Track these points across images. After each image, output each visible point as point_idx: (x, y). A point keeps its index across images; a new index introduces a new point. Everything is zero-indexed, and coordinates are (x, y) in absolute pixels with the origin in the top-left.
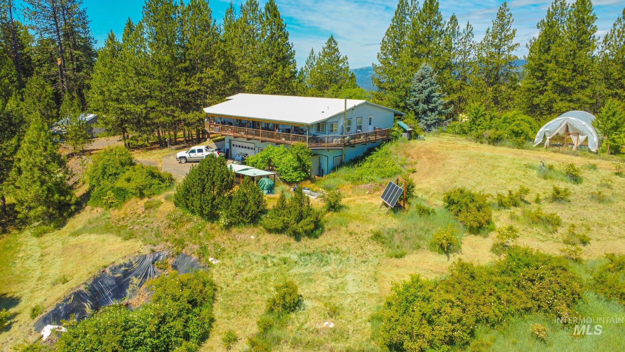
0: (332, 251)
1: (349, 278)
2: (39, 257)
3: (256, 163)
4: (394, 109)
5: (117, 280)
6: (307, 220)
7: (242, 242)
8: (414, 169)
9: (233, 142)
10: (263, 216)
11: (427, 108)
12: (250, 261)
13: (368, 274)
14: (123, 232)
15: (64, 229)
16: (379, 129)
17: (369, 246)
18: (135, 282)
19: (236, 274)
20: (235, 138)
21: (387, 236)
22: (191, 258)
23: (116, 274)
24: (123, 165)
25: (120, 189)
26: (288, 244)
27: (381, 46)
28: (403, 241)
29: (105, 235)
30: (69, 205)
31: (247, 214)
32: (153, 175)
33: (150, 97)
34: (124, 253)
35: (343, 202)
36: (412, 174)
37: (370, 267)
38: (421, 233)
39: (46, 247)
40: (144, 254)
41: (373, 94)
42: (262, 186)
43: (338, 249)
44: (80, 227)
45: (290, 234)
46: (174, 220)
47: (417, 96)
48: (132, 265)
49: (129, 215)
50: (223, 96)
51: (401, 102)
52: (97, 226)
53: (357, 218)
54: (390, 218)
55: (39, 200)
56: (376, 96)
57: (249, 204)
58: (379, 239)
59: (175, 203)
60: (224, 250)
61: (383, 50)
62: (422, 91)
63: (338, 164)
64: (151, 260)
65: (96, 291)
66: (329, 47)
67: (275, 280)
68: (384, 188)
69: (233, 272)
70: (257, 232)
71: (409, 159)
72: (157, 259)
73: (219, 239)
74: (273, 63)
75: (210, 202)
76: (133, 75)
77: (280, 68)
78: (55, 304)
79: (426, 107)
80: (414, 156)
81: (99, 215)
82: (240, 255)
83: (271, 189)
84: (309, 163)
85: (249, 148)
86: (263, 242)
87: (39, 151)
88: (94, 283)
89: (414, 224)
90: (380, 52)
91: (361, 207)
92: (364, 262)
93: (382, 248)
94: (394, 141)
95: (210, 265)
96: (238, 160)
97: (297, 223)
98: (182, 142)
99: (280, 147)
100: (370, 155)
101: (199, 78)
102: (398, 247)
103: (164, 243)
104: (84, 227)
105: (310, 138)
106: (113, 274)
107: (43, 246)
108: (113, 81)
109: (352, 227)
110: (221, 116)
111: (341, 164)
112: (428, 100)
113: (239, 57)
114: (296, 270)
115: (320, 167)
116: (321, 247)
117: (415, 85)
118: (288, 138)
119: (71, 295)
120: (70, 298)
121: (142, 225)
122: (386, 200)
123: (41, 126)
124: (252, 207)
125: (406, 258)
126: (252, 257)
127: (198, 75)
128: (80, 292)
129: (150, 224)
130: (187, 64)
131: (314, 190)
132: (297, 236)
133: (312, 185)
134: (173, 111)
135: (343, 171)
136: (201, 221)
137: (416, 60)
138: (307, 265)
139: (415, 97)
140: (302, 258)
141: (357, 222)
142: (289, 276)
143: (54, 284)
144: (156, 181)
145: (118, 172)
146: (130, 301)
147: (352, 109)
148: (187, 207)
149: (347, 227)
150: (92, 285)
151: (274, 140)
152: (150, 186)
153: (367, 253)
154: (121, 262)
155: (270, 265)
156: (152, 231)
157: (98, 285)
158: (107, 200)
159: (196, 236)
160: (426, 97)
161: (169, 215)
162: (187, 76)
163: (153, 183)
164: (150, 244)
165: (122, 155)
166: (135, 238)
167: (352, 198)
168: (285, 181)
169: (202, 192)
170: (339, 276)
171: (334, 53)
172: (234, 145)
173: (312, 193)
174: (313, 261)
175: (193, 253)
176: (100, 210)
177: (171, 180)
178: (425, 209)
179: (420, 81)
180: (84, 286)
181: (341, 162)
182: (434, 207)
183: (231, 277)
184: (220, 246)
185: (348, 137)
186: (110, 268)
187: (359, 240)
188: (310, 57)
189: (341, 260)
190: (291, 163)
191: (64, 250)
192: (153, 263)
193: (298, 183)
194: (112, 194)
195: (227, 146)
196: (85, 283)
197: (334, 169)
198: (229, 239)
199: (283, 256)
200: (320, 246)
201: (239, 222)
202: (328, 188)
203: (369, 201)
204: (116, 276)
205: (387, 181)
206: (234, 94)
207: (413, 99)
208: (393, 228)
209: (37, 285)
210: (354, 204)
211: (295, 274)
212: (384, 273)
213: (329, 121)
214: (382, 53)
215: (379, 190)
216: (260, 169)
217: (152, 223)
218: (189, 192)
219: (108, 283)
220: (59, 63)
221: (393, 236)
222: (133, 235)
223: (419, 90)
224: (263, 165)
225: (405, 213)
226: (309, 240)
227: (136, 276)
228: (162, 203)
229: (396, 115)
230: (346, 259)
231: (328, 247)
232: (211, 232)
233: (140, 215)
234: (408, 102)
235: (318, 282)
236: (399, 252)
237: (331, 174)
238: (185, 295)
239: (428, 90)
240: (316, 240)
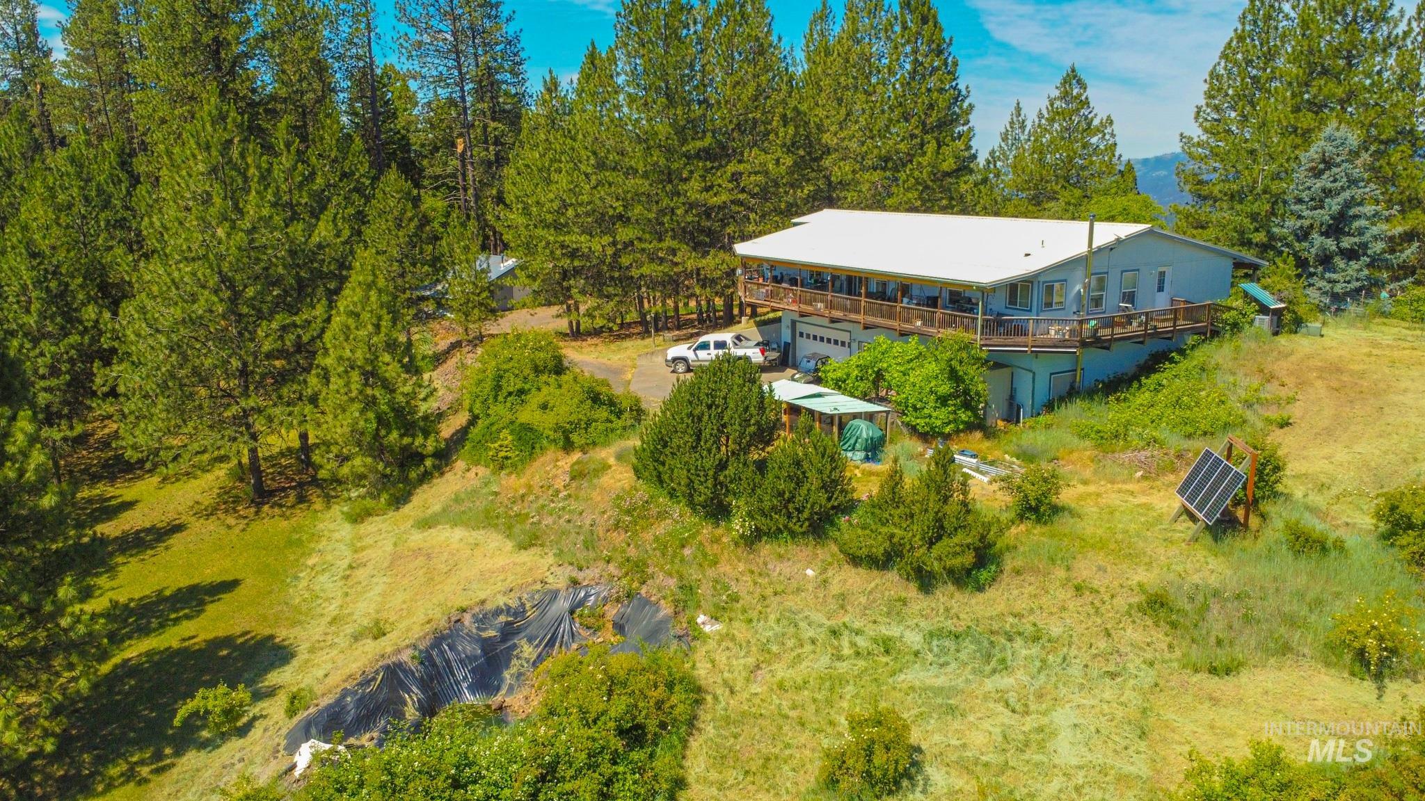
0: (1020, 634)
1: (1062, 717)
2: (345, 570)
3: (844, 381)
4: (1235, 251)
5: (487, 645)
6: (956, 540)
7: (781, 582)
8: (1285, 416)
9: (800, 327)
10: (842, 521)
11: (1334, 248)
12: (796, 636)
13: (1120, 714)
14: (517, 529)
15: (407, 509)
16: (1187, 302)
17: (1129, 631)
18: (526, 655)
19: (758, 667)
20: (802, 316)
21: (1188, 607)
22: (658, 610)
23: (484, 630)
24: (537, 370)
25: (528, 428)
26: (899, 600)
27: (1206, 87)
28: (1236, 625)
29: (482, 532)
30: (421, 458)
31: (799, 511)
32: (595, 399)
33: (623, 219)
34: (511, 580)
35: (1066, 496)
36: (1279, 432)
37: (1128, 694)
38: (1295, 608)
39: (363, 549)
40: (554, 587)
41: (1178, 212)
42: (852, 441)
43: (1038, 630)
44: (437, 508)
45: (908, 574)
46: (628, 512)
47: (1305, 214)
48: (525, 611)
49: (537, 490)
50: (785, 215)
51: (1257, 230)
52: (470, 509)
53: (1100, 545)
54: (1200, 553)
55: (359, 444)
56: (1187, 217)
57: (806, 486)
58: (1162, 613)
59: (636, 470)
60: (735, 599)
61: (1214, 97)
62: (1321, 201)
63: (1064, 393)
64: (567, 605)
65: (434, 665)
66: (1065, 96)
67: (856, 696)
68: (1188, 464)
69: (751, 661)
70: (823, 561)
71: (1272, 390)
72: (581, 603)
73: (728, 569)
74: (913, 136)
75: (711, 473)
76: (589, 170)
77: (931, 147)
78: (339, 690)
79: (1331, 244)
80: (1286, 380)
81: (476, 483)
82: (772, 617)
83: (874, 449)
84: (980, 387)
85: (836, 342)
86: (835, 588)
87: (362, 333)
88: (433, 646)
89: (1275, 579)
90: (1202, 102)
91: (1117, 514)
92: (1113, 676)
93: (1169, 639)
94: (1227, 336)
95: (699, 636)
96: (807, 372)
97: (929, 548)
98: (689, 323)
99: (907, 342)
100: (1155, 371)
101: (733, 175)
102: (1219, 643)
103: (601, 564)
104: (444, 510)
105: (987, 320)
106: (478, 628)
107: (359, 545)
108: (548, 181)
109: (1084, 569)
110: (774, 264)
111: (1072, 393)
112: (1337, 227)
113: (832, 123)
114: (914, 675)
115: (1012, 397)
116: (991, 618)
117: (1301, 182)
118: (929, 322)
119: (377, 672)
120: (374, 679)
121: (560, 517)
122: (1191, 499)
123: (370, 278)
124: (813, 495)
125: (1244, 677)
126: (803, 625)
127: (732, 168)
128: (399, 665)
129: (575, 517)
130: (708, 141)
131: (990, 458)
132: (925, 580)
133: (987, 444)
134: (674, 252)
135: (1074, 412)
136: (691, 519)
137: (1307, 120)
138: (947, 664)
139: (1300, 217)
140: (935, 643)
141: (1101, 559)
142: (894, 688)
143: (356, 638)
144: (603, 413)
145: (527, 387)
146: (508, 700)
147: (1110, 248)
148: (661, 481)
149: (1068, 569)
150: (427, 651)
151: (895, 324)
152: (588, 424)
153: (1123, 650)
154: (501, 601)
155: (847, 651)
156: (578, 533)
157: (442, 653)
158: (498, 451)
159: (674, 556)
160: (1332, 218)
161: (618, 497)
162: (707, 170)
163: (596, 416)
164: (571, 564)
165: (541, 349)
166: (541, 545)
167: (1092, 488)
168: (913, 429)
169: (694, 448)
170: (1033, 707)
171: (1078, 110)
172: (801, 335)
173: (983, 467)
174: (963, 656)
175: (664, 598)
176: (482, 471)
177: (638, 412)
178: (1314, 536)
179: (1318, 174)
180: (410, 652)
181: (1072, 387)
182: (1341, 533)
183: (744, 674)
184: (727, 588)
185: (1093, 323)
186: (474, 615)
187: (1103, 610)
188: (1012, 123)
189: (1044, 661)
190: (932, 384)
191: (395, 559)
192: (572, 612)
193: (947, 437)
194: (510, 438)
195: (786, 336)
196: (415, 647)
197: (1050, 407)
198: (752, 572)
199: (884, 631)
200: (988, 614)
201: (780, 531)
202: (1027, 456)
203: (1143, 499)
204: (485, 635)
205: (1201, 445)
206: (812, 210)
207: (1291, 223)
208: (1207, 586)
209: (326, 634)
210: (1097, 504)
211: (910, 688)
212: (1170, 715)
213: (1042, 279)
214: (1208, 105)
215: (1174, 471)
216: (852, 395)
217: (581, 514)
218: (665, 446)
219: (464, 650)
220: (460, 149)
221: (1205, 608)
222: (537, 538)
223: (1312, 200)
224: (863, 386)
225: (1247, 543)
226: (957, 594)
227: (530, 640)
228: (610, 467)
229: (1238, 265)
230: (1059, 660)
231: (1011, 619)
232: (711, 549)
233: (558, 492)
234: (1276, 230)
235: (971, 718)
236: (1222, 657)
237: (1041, 418)
238: (613, 714)
239: (1340, 199)
240: (980, 597)
